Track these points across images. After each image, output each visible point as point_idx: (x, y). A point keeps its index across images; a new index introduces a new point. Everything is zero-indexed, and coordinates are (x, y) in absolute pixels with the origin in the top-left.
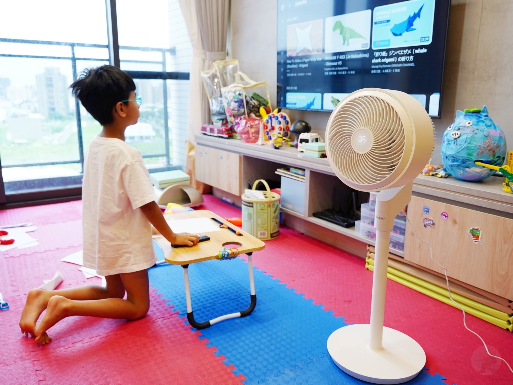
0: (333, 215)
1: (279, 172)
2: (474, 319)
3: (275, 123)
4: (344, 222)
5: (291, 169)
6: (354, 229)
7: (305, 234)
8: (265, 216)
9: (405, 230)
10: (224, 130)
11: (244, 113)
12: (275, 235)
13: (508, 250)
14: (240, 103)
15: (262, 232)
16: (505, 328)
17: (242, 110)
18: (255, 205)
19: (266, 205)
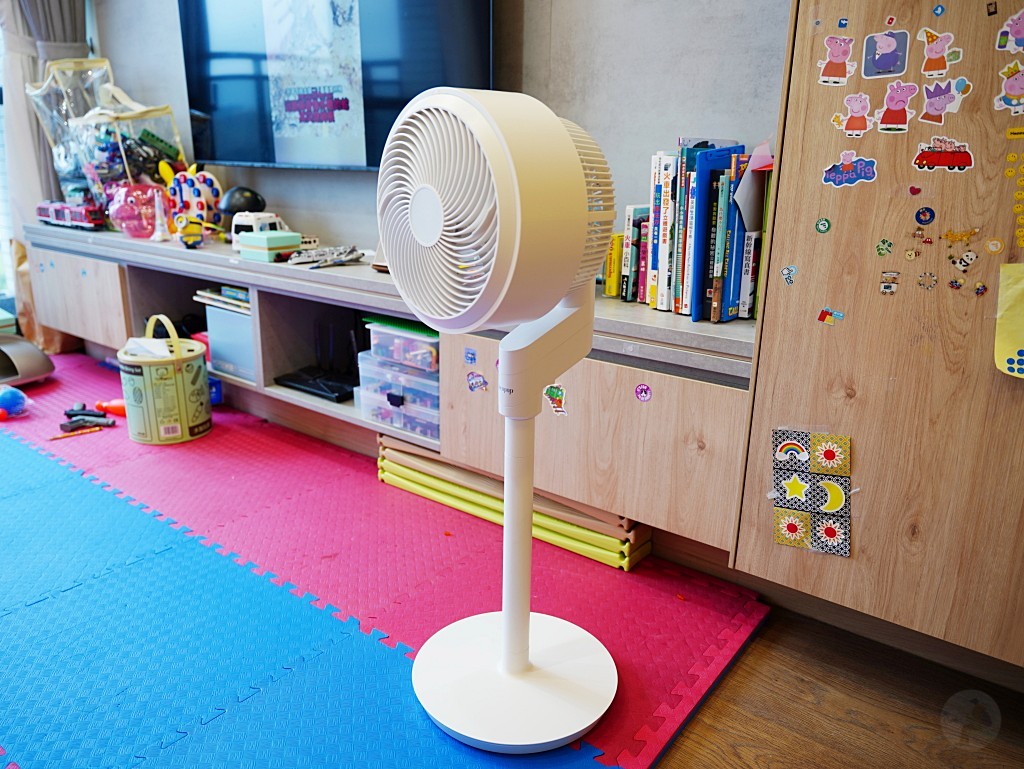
0: (315, 380)
1: (202, 296)
2: (566, 556)
3: (187, 193)
4: (333, 392)
5: (223, 288)
6: (353, 405)
7: (270, 420)
8: (172, 391)
9: (438, 398)
10: (84, 212)
11: (123, 175)
12: (201, 429)
13: (609, 422)
14: (113, 151)
15: (170, 425)
16: (617, 566)
17: (118, 168)
18: (146, 370)
19: (171, 368)
